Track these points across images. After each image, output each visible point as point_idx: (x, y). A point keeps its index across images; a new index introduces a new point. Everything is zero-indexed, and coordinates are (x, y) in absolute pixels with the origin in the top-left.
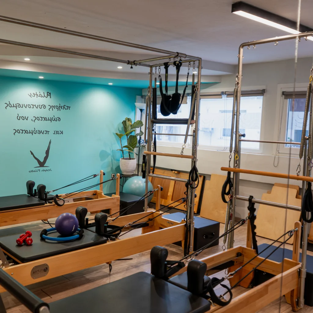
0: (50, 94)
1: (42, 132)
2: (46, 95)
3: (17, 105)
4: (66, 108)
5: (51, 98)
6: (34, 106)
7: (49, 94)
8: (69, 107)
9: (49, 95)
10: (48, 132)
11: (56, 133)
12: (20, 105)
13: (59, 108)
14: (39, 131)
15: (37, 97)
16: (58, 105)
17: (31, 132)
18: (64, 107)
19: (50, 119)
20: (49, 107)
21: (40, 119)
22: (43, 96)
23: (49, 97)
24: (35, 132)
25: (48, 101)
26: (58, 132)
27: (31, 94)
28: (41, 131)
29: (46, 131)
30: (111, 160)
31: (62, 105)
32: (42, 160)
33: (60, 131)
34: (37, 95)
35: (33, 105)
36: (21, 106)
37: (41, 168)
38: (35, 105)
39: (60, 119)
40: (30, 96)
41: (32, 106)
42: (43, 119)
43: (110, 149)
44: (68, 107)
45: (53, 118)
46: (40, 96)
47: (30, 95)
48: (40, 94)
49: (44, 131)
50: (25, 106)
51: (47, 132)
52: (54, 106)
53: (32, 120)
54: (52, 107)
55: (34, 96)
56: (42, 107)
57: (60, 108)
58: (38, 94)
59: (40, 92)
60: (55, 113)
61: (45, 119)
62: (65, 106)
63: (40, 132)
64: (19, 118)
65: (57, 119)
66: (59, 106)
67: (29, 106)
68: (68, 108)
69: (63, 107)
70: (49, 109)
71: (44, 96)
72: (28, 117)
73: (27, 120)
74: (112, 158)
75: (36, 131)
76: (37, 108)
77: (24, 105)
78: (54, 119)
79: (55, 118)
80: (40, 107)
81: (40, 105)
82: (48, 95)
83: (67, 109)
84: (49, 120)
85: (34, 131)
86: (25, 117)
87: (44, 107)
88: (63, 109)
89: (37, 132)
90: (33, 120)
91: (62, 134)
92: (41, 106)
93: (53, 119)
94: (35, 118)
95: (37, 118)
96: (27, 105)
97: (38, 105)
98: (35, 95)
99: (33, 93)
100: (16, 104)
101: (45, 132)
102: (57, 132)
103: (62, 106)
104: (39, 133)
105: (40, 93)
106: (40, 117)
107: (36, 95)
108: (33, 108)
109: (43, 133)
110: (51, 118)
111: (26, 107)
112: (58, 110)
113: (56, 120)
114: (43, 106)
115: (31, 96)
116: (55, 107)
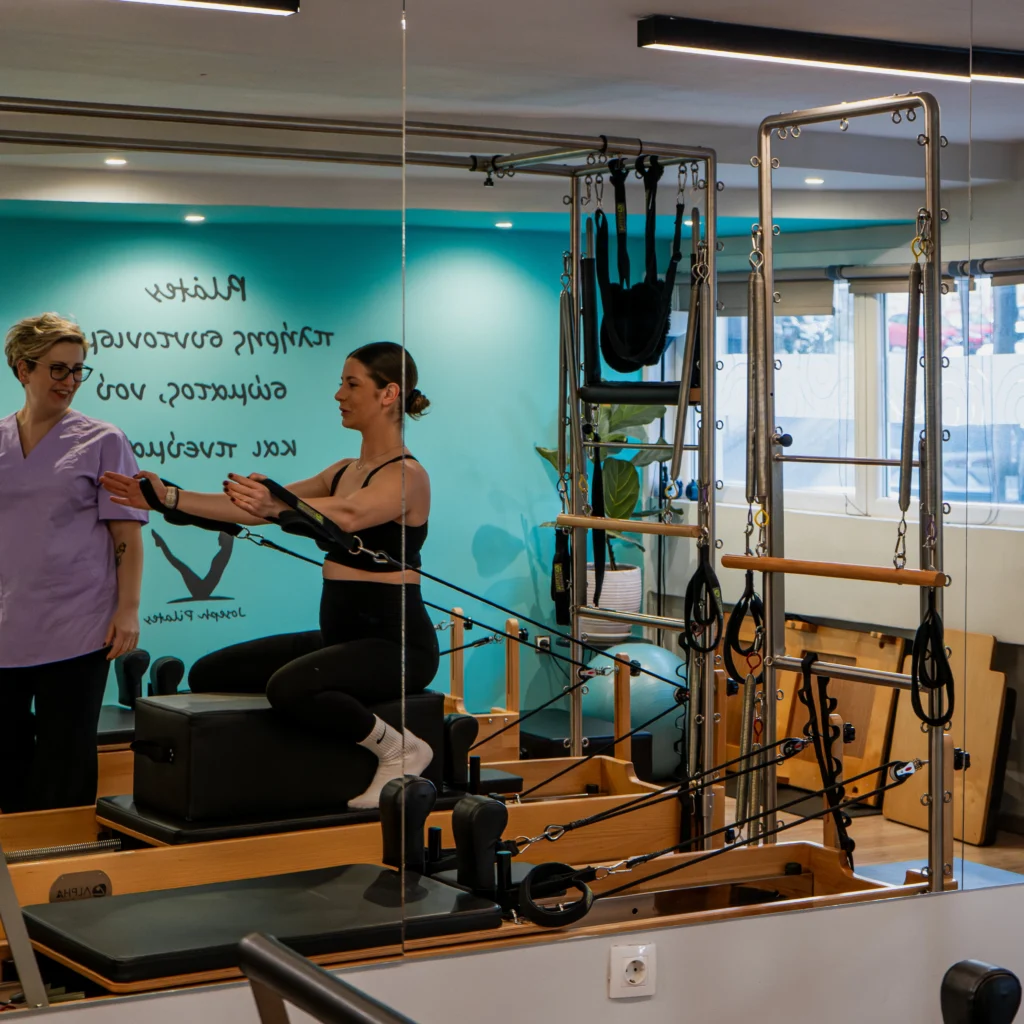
0: (242, 282)
1: (207, 449)
2: (223, 289)
3: (99, 337)
4: (313, 337)
5: (244, 298)
6: (172, 340)
7: (237, 284)
8: (328, 335)
9: (237, 290)
10: (232, 446)
11: (264, 449)
12: (110, 336)
13: (281, 340)
14: (191, 446)
15: (184, 300)
16: (279, 330)
17: (157, 449)
18: (303, 335)
19: (239, 391)
20: (239, 340)
21: (198, 391)
22: (211, 293)
23: (236, 295)
24: (174, 450)
25: (231, 315)
26: (273, 448)
27: (156, 286)
28: (202, 444)
29: (222, 444)
30: (527, 573)
31: (295, 326)
32: (202, 570)
33: (284, 442)
34: (185, 291)
35: (166, 335)
36: (117, 341)
37: (200, 607)
38: (176, 335)
39: (283, 388)
40: (154, 296)
41: (161, 340)
42: (211, 393)
43: (524, 524)
44: (320, 333)
45: (251, 385)
46: (196, 294)
47: (153, 291)
48: (196, 287)
49: (212, 445)
50: (134, 341)
51: (227, 448)
52: (260, 334)
53: (161, 397)
54: (251, 339)
55: (171, 295)
56: (207, 339)
57: (287, 340)
58: (190, 285)
59: (196, 279)
60: (264, 364)
61: (217, 390)
62: (307, 332)
63: (196, 450)
64: (104, 394)
65: (273, 388)
66: (283, 334)
67: (150, 339)
68: (324, 337)
69: (297, 338)
70: (237, 349)
71: (217, 293)
72: (143, 386)
73: (140, 397)
74: (535, 561)
75: (179, 445)
76: (184, 346)
77: (128, 334)
78: (259, 389)
79: (262, 385)
80: (198, 340)
81: (195, 334)
82: (231, 287)
83: (319, 343)
84: (235, 394)
85: (171, 443)
86: (132, 386)
87: (216, 341)
88: (300, 344)
89: (183, 449)
90: (167, 398)
91: (294, 453)
92: (203, 335)
93: (255, 392)
94: (173, 391)
95: (183, 391)
96: (140, 335)
97: (187, 335)
98: (173, 292)
99: (168, 285)
100: (93, 335)
101: (217, 449)
102: (269, 447)
103: (294, 333)
104: (193, 453)
105: (198, 283)
106: (196, 385)
107: (179, 293)
108: (167, 346)
109: (208, 455)
110: (243, 386)
111: (136, 346)
112: (276, 352)
113: (265, 393)
114: (211, 335)
115: (159, 296)
116: (263, 338)
